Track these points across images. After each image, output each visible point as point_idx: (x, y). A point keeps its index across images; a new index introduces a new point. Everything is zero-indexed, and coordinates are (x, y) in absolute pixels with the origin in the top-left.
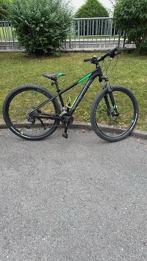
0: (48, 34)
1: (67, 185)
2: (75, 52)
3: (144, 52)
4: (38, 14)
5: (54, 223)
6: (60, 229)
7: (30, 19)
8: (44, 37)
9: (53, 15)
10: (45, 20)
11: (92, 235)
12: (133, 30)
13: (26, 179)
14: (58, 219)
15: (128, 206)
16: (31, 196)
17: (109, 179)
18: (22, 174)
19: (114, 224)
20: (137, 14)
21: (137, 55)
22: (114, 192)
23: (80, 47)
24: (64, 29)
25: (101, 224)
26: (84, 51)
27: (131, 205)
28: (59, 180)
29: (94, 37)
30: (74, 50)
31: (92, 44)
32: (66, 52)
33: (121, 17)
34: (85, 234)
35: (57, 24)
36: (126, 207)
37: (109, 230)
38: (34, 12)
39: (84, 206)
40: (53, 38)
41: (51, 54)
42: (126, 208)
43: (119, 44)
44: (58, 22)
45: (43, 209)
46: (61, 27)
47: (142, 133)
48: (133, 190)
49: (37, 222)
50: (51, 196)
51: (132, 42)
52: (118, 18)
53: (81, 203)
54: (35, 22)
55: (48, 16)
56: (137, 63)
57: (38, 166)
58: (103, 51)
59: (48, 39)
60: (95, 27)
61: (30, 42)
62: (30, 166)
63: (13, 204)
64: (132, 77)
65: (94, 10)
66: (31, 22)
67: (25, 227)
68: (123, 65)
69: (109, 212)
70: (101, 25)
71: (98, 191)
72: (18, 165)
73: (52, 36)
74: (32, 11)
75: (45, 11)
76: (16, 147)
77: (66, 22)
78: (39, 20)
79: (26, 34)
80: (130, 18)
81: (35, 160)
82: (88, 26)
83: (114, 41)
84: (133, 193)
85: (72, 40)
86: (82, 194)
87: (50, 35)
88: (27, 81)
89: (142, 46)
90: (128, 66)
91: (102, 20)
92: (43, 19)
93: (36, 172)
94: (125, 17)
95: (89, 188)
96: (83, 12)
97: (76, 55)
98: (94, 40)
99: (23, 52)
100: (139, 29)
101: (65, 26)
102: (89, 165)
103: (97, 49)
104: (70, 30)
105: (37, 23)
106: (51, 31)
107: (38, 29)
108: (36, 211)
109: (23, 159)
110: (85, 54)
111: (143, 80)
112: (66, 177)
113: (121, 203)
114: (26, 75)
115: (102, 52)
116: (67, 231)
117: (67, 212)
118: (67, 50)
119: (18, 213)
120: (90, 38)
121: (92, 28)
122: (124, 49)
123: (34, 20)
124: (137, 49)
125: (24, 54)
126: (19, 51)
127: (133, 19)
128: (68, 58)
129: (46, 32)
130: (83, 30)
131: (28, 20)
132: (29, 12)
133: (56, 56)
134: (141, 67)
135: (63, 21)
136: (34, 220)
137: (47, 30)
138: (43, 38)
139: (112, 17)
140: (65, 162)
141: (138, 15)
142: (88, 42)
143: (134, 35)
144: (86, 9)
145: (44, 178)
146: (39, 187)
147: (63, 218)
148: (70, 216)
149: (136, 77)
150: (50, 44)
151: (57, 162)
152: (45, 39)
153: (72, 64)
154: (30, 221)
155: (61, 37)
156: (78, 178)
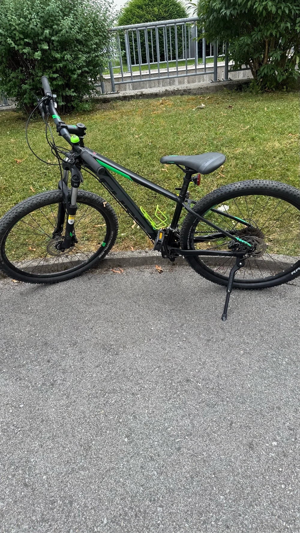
0: (61, 65)
1: (134, 401)
2: (125, 98)
3: (271, 84)
4: (35, 23)
5: (111, 501)
6: (126, 514)
7: (17, 34)
8: (54, 73)
9: (67, 22)
10: (51, 35)
11: (205, 522)
12: (245, 39)
13: (38, 398)
14: (121, 490)
15: (278, 438)
16: (53, 438)
17: (227, 376)
18: (28, 387)
19: (252, 487)
20: (249, 3)
21: (257, 93)
22: (242, 407)
23: (134, 89)
24: (95, 50)
25: (221, 491)
26: (143, 96)
27: (286, 434)
28: (114, 391)
29: (162, 66)
30: (121, 94)
31: (159, 79)
32: (106, 101)
33: (215, 14)
34: (187, 521)
35: (78, 41)
36: (275, 440)
37: (242, 502)
38: (25, 17)
39: (179, 449)
40: (73, 71)
41: (73, 108)
42: (275, 443)
43: (215, 73)
44: (80, 37)
45: (83, 468)
46: (87, 46)
47: (288, 261)
48: (285, 396)
49: (71, 503)
50: (100, 432)
51: (243, 66)
52: (208, 17)
53: (169, 443)
54: (31, 41)
55: (58, 25)
56: (259, 109)
57: (63, 364)
58: (185, 91)
59: (63, 76)
60: (161, 43)
61: (24, 87)
62: (45, 366)
63: (12, 464)
64: (253, 139)
65: (156, 9)
66: (22, 42)
67: (43, 520)
68: (230, 117)
69: (236, 458)
70: (173, 38)
71: (207, 408)
72: (17, 364)
73: (71, 67)
74: (19, 16)
75: (50, 15)
76: (12, 323)
77: (97, 35)
78: (38, 35)
79: (14, 70)
80: (234, 13)
81: (55, 349)
82: (147, 43)
83: (205, 68)
84: (286, 403)
85: (116, 76)
86: (171, 420)
87: (65, 67)
88: (25, 170)
89: (266, 71)
90: (242, 118)
91: (176, 28)
92: (47, 31)
93: (59, 377)
94: (223, 12)
95: (185, 403)
96: (134, 14)
97: (128, 106)
98: (163, 70)
99: (13, 110)
100: (257, 36)
101: (96, 44)
102: (180, 348)
103: (170, 88)
104: (108, 51)
105: (35, 44)
106: (68, 57)
107: (38, 55)
108: (68, 473)
109: (28, 348)
110: (146, 100)
111: (277, 144)
112: (129, 384)
113: (262, 431)
114: (21, 158)
115: (182, 95)
116: (144, 517)
117: (138, 469)
118: (108, 96)
119: (26, 485)
120: (153, 67)
121: (155, 47)
122: (227, 83)
123: (27, 36)
124: (256, 80)
125: (16, 114)
126: (4, 108)
127: (241, 15)
128: (111, 114)
129: (56, 61)
130: (137, 52)
131: (13, 38)
132: (14, 20)
133: (85, 112)
134: (269, 117)
135: (92, 34)
136: (63, 499)
137: (58, 56)
138: (51, 75)
139: (196, 16)
140: (124, 347)
141: (252, 6)
142: (150, 75)
143: (246, 50)
144: (140, 7)
145: (80, 391)
146: (70, 413)
147: (131, 486)
148: (148, 478)
149: (260, 138)
150: (68, 85)
151: (106, 348)
152: (55, 76)
153: (121, 124)
154: (53, 502)
155: (91, 68)
156: (157, 383)
